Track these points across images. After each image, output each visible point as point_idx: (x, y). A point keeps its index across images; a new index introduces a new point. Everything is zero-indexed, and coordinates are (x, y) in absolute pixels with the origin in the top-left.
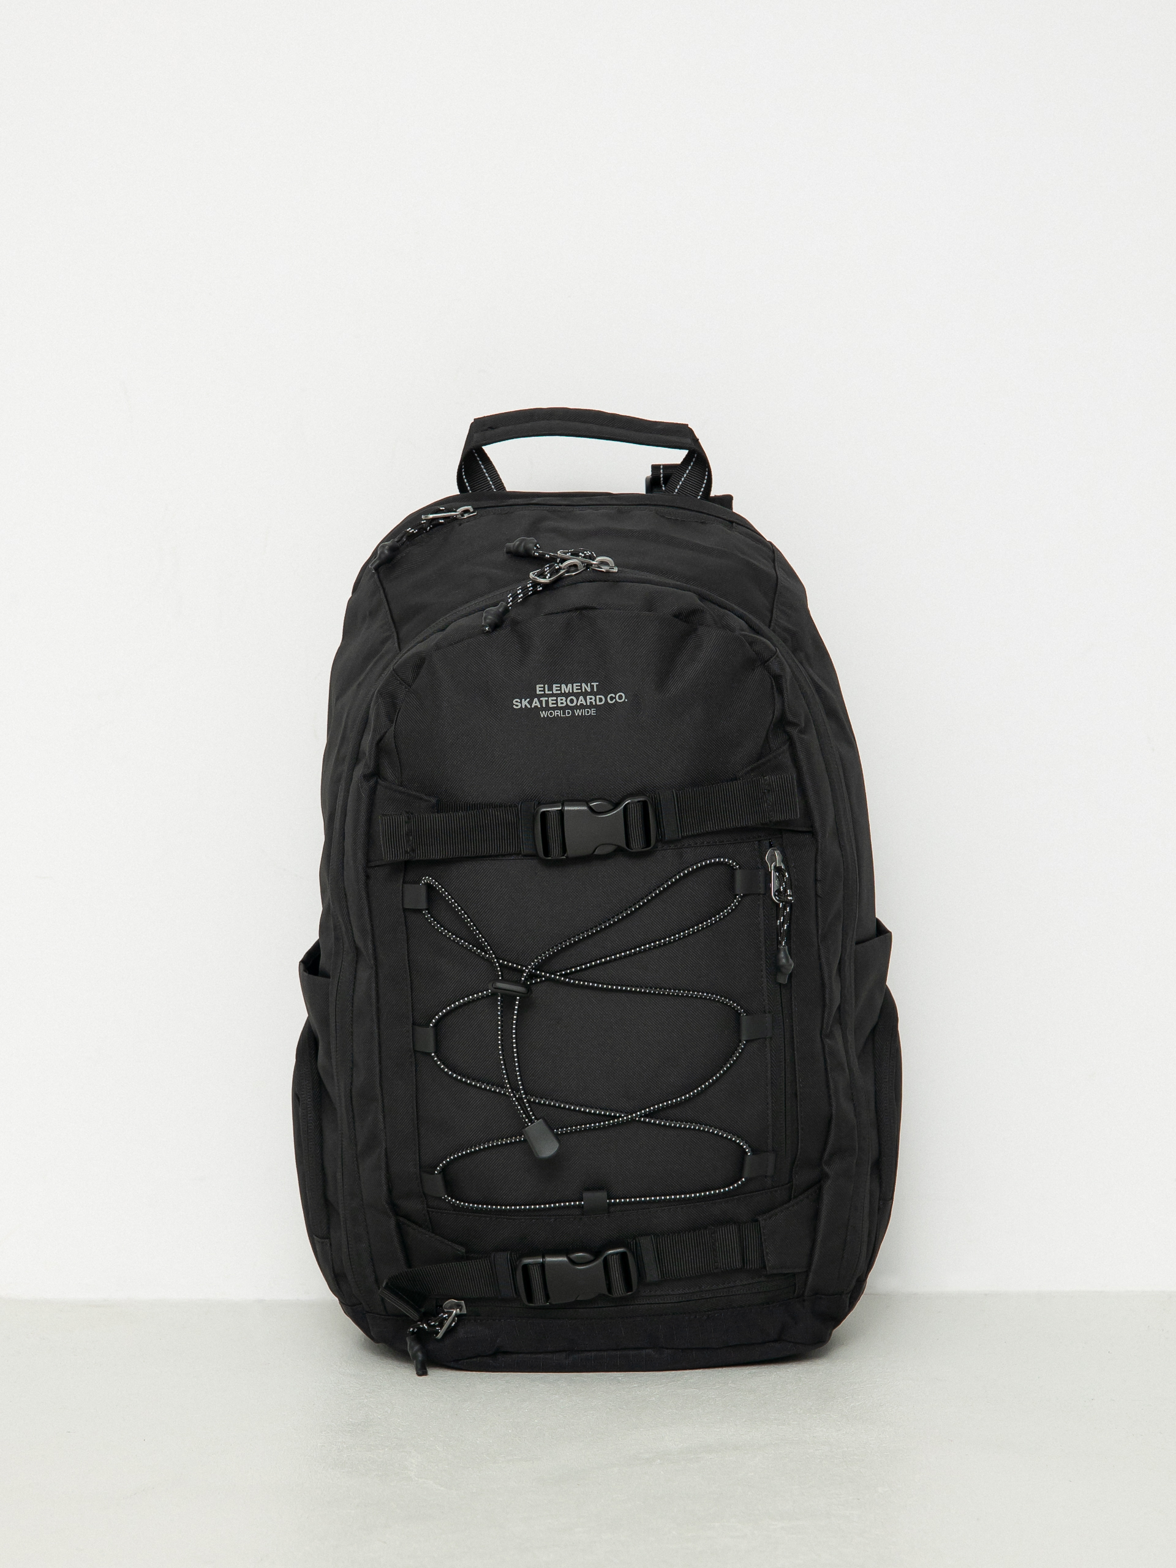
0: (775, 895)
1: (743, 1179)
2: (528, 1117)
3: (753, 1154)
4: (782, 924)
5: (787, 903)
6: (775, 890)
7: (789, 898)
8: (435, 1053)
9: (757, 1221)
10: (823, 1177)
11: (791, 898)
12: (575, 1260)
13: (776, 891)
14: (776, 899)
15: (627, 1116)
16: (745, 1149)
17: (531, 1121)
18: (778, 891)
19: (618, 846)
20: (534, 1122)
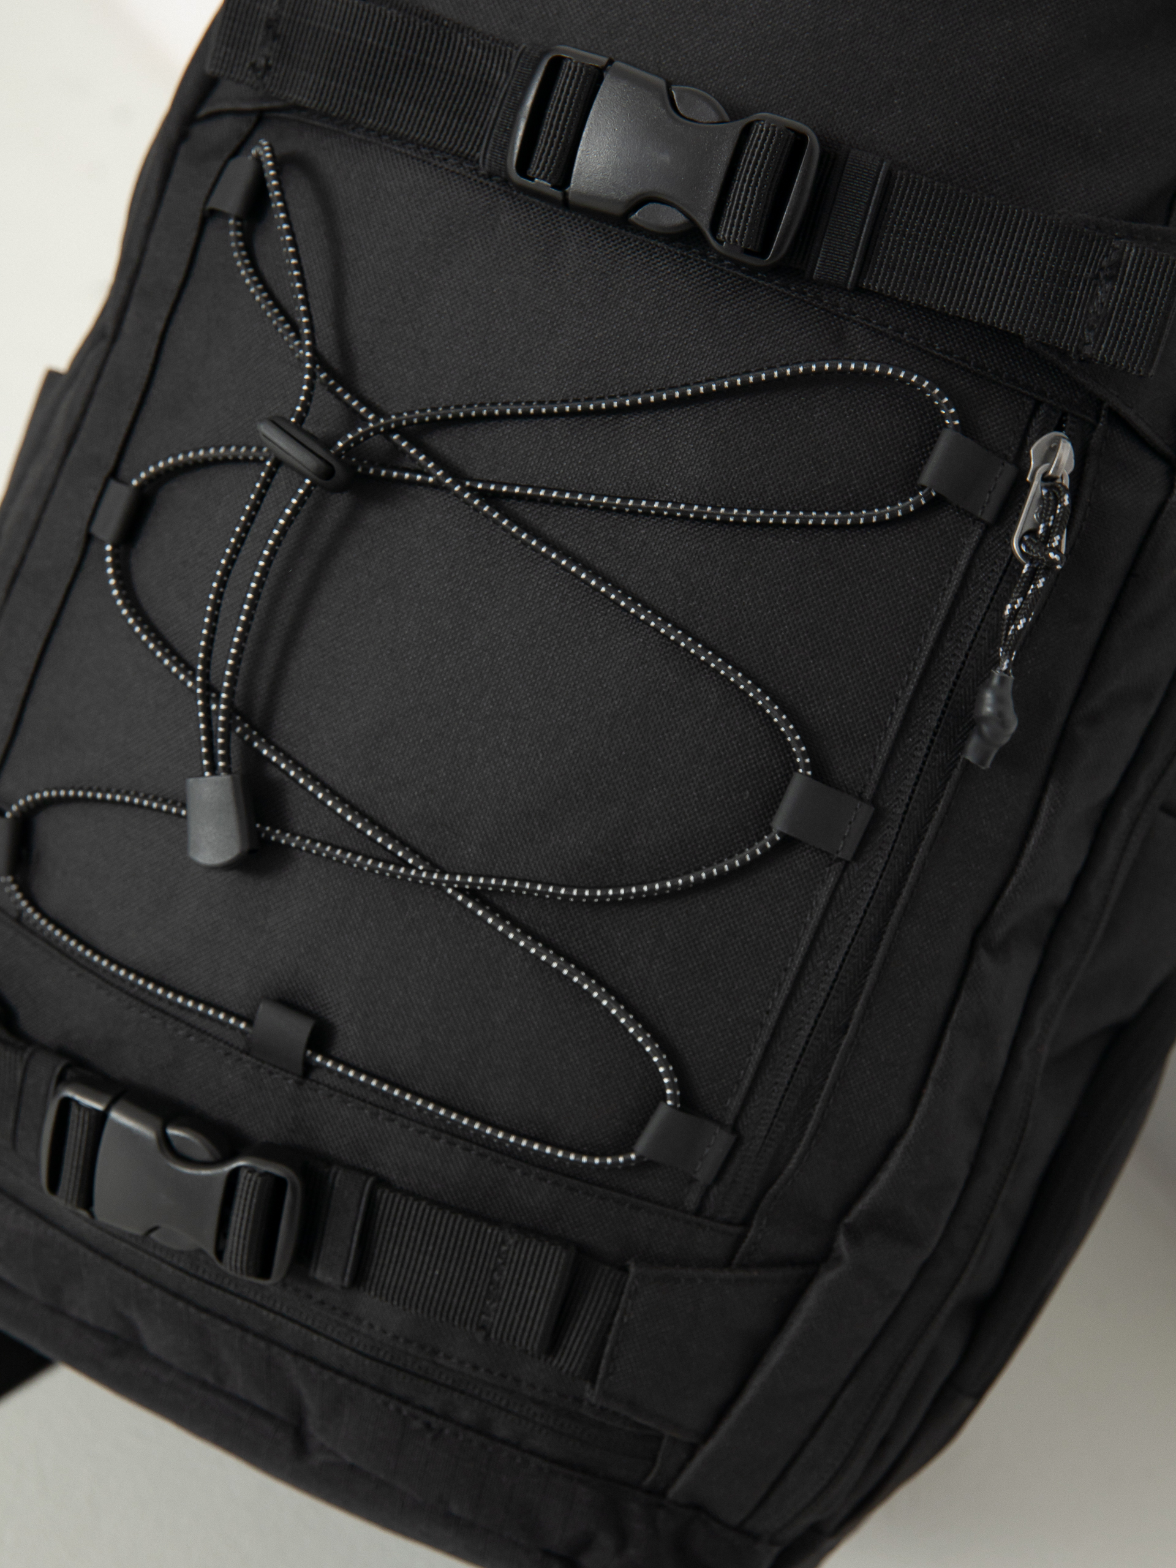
0: (1021, 541)
1: (633, 1156)
2: (212, 756)
3: (681, 1109)
4: (1015, 616)
5: (1043, 567)
6: (1026, 529)
7: (1051, 555)
8: (114, 546)
9: (625, 1270)
10: (825, 1256)
11: (1057, 557)
12: (175, 1143)
13: (1028, 533)
14: (1021, 550)
15: (430, 872)
16: (663, 1087)
17: (213, 769)
18: (1032, 532)
19: (691, 220)
20: (218, 774)
